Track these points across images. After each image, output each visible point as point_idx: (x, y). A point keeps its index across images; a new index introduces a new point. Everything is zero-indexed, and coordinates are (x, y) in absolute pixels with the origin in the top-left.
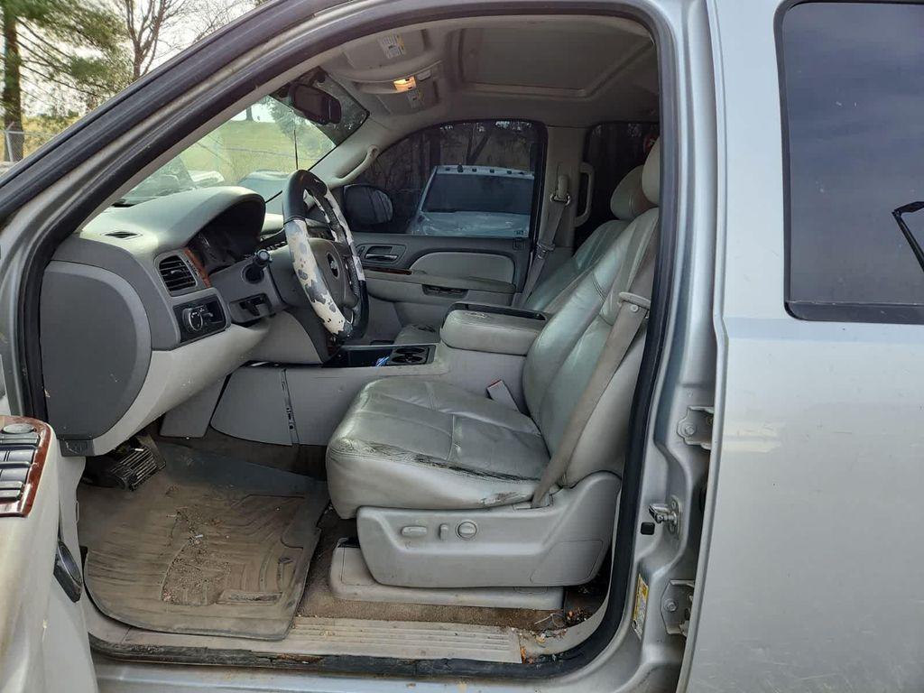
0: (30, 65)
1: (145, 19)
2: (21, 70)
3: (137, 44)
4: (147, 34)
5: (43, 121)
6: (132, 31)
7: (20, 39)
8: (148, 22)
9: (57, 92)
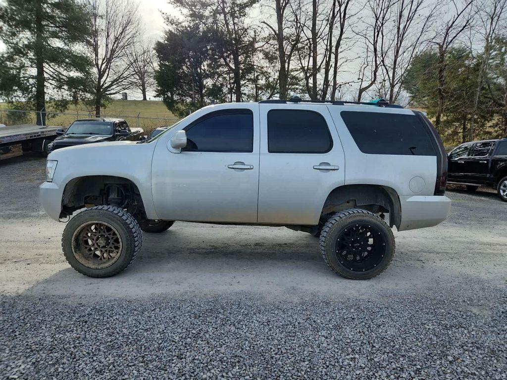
0: (50, 81)
1: (103, 60)
2: (46, 83)
3: (99, 70)
4: (104, 66)
5: (55, 106)
6: (97, 64)
7: (45, 69)
8: (105, 61)
9: (60, 92)
